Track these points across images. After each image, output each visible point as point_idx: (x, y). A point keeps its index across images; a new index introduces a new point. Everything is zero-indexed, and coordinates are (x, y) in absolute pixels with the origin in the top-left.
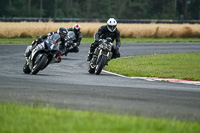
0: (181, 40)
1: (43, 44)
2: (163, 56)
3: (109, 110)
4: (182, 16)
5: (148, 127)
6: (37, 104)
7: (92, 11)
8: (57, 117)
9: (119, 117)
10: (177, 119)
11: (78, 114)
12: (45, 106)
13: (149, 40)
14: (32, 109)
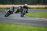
0: (44, 9)
1: (9, 10)
2: (40, 13)
3: (27, 25)
4: (44, 4)
5: (37, 29)
6: (10, 24)
7: (23, 2)
8: (15, 27)
9: (30, 27)
10: (43, 28)
11: (20, 26)
12: (12, 24)
13: (37, 9)
14: (9, 25)
